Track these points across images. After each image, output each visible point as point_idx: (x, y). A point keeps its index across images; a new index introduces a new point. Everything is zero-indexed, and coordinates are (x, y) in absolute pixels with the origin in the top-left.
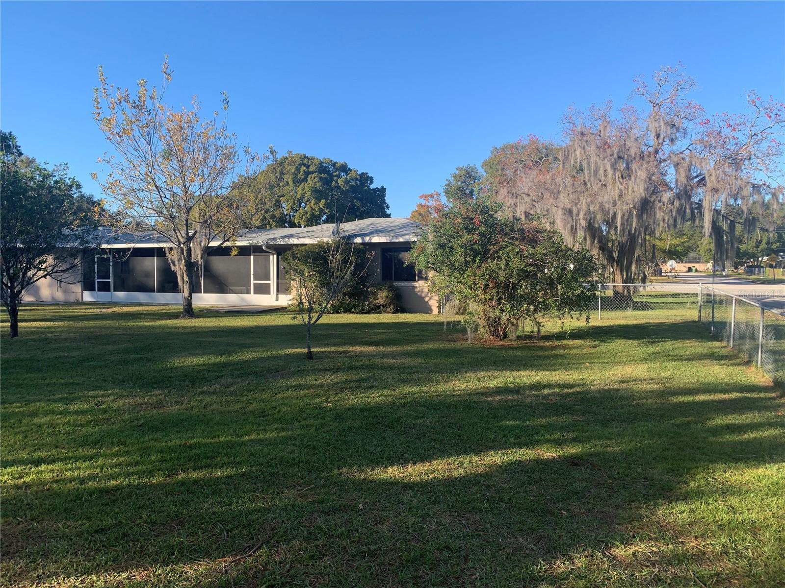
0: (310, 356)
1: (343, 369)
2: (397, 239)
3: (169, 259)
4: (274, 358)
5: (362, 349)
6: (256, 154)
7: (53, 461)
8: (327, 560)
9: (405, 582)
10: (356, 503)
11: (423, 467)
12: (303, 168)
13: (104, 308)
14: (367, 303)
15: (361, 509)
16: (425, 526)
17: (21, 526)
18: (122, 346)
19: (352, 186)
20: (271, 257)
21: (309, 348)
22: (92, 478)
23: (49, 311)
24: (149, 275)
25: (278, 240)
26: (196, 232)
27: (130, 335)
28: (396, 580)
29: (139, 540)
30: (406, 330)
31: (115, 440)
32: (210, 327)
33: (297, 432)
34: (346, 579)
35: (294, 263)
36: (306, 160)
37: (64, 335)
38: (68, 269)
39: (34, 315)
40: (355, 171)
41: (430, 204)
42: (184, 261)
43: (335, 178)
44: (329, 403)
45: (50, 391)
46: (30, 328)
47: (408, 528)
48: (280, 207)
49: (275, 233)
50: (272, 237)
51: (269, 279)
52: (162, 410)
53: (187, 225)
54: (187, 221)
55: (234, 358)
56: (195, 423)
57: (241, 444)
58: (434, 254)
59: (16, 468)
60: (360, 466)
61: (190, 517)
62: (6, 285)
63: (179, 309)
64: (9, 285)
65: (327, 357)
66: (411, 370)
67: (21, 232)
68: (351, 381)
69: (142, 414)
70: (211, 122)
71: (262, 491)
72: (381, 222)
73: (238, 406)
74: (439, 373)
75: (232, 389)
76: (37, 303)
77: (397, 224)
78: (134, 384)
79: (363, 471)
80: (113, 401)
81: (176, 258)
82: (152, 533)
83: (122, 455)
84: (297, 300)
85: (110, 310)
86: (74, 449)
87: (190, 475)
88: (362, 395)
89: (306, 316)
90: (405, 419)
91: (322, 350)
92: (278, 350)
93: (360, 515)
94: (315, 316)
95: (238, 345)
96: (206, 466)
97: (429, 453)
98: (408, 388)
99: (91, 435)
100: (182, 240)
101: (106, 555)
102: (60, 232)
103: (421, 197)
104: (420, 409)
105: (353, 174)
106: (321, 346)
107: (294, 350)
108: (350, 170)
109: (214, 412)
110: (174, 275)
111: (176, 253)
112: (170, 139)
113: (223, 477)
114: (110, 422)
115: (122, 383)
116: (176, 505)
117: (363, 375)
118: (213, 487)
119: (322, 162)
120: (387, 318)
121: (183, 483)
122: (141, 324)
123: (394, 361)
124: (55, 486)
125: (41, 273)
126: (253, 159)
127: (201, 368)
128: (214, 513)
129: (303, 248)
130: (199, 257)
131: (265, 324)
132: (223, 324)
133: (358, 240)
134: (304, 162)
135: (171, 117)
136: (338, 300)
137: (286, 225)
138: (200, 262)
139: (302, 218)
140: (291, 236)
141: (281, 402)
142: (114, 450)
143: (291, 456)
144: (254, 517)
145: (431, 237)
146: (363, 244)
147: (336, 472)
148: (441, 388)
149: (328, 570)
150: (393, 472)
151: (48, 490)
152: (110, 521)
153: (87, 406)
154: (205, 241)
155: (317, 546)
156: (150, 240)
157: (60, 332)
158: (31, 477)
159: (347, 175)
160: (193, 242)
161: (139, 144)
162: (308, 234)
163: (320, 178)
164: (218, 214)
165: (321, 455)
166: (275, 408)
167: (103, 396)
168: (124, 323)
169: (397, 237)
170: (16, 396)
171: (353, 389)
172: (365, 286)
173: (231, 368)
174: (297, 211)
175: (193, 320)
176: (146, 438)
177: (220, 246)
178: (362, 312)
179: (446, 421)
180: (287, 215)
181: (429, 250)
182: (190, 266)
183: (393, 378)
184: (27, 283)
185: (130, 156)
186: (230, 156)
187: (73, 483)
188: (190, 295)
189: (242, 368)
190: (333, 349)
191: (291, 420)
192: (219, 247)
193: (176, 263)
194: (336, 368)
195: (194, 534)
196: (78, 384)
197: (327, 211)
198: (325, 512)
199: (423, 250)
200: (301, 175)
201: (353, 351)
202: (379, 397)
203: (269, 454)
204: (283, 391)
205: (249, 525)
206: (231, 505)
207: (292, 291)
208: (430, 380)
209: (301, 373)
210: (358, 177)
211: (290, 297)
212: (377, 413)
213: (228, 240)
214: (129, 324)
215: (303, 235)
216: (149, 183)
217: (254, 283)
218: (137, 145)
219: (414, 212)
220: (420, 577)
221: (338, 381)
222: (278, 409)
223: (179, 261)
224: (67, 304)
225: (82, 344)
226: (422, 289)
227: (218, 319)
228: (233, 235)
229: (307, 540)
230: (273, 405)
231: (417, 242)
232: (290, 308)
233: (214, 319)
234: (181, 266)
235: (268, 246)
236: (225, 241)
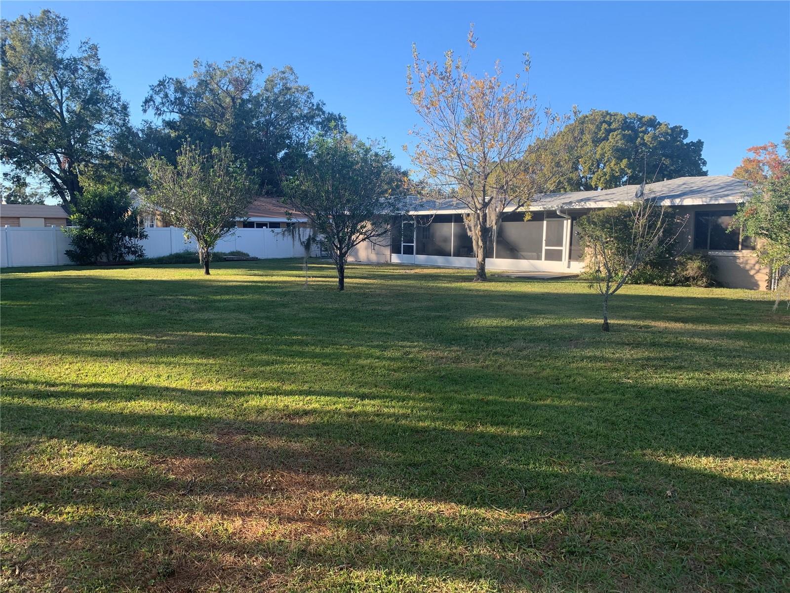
0: (606, 327)
1: (645, 345)
2: (716, 200)
3: (466, 225)
4: (567, 326)
5: (667, 325)
6: (556, 115)
7: (374, 397)
8: (631, 541)
9: (726, 586)
10: (663, 488)
11: (748, 464)
12: (605, 126)
13: (408, 269)
14: (673, 274)
15: (670, 496)
16: (751, 531)
17: (352, 448)
18: (425, 304)
19: (661, 142)
20: (565, 222)
21: (606, 319)
22: (406, 416)
23: (365, 270)
24: (446, 240)
25: (573, 204)
26: (492, 198)
27: (430, 294)
28: (715, 582)
29: (445, 480)
30: (722, 307)
31: (422, 387)
32: (501, 292)
33: (594, 404)
34: (654, 566)
35: (590, 228)
36: (608, 116)
37: (378, 292)
38: (382, 234)
39: (354, 273)
40: (666, 125)
41: (760, 159)
42: (479, 226)
43: (641, 135)
44: (629, 379)
45: (369, 339)
46: (352, 283)
47: (728, 527)
48: (577, 169)
49: (570, 197)
50: (568, 201)
51: (561, 245)
52: (460, 366)
53: (484, 191)
54: (484, 187)
55: (526, 323)
56: (491, 381)
57: (536, 408)
58: (769, 217)
59: (347, 400)
60: (667, 450)
61: (490, 468)
62: (336, 246)
63: (472, 273)
64: (339, 246)
65: (626, 330)
66: (730, 353)
67: (348, 201)
68: (655, 359)
69: (443, 366)
70: (512, 86)
71: (559, 457)
72: (695, 182)
73: (532, 371)
74: (769, 360)
75: (525, 353)
76: (356, 262)
77: (717, 183)
78: (435, 339)
79: (671, 456)
80: (419, 352)
81: (472, 224)
82: (457, 476)
83: (427, 401)
84: (591, 268)
85: (413, 272)
86: (390, 390)
87: (488, 429)
88: (668, 375)
89: (604, 286)
90: (723, 407)
91: (619, 322)
92: (572, 318)
93: (668, 502)
94: (613, 286)
95: (529, 310)
96: (504, 424)
97: (755, 450)
98: (726, 373)
99: (402, 380)
100: (479, 206)
101: (419, 488)
102: (377, 200)
103: (750, 150)
104: (743, 399)
105: (663, 128)
106: (618, 318)
107: (589, 320)
108: (659, 124)
109: (509, 373)
110: (470, 240)
111: (472, 219)
112: (472, 107)
113: (519, 436)
114: (416, 371)
115: (424, 337)
116: (476, 455)
117: (669, 353)
118: (510, 445)
119: (626, 118)
120: (697, 292)
121: (482, 435)
122: (439, 285)
123: (707, 341)
124: (376, 418)
125: (361, 237)
126: (553, 120)
127: (495, 330)
128: (512, 470)
129: (601, 212)
130: (494, 223)
131: (556, 291)
132: (514, 289)
133: (667, 203)
134: (606, 119)
135: (474, 85)
136: (638, 270)
137: (582, 188)
138: (495, 227)
139: (600, 180)
140: (588, 199)
141: (576, 372)
142: (421, 395)
143: (588, 427)
144: (552, 481)
145: (767, 197)
146: (673, 207)
147: (639, 452)
148: (772, 377)
149: (632, 551)
150: (707, 463)
151: (371, 421)
152: (421, 459)
153: (398, 354)
154: (501, 206)
155: (619, 524)
156: (449, 206)
157: (376, 288)
158: (358, 409)
159: (655, 130)
160: (489, 208)
161: (444, 114)
162: (608, 197)
163: (624, 135)
164: (514, 179)
165: (621, 431)
166: (570, 376)
167: (410, 347)
168: (424, 283)
169: (716, 198)
170: (344, 340)
171: (656, 368)
172: (671, 255)
173: (523, 332)
174: (594, 173)
175: (485, 284)
176: (448, 389)
177: (514, 211)
178: (666, 284)
179: (779, 417)
180: (583, 177)
181: (762, 213)
182: (485, 232)
183: (707, 361)
184: (351, 245)
185: (435, 126)
186: (529, 119)
187: (390, 419)
188: (484, 260)
189: (534, 333)
190: (632, 322)
191: (587, 391)
192: (514, 213)
193: (473, 229)
194: (636, 342)
195: (494, 485)
196: (390, 334)
197: (629, 171)
198: (628, 491)
199: (754, 213)
200: (601, 134)
201: (655, 327)
202: (689, 379)
203: (564, 422)
204: (577, 361)
205: (547, 488)
206: (528, 464)
207: (585, 258)
208: (757, 367)
209: (596, 344)
210: (669, 131)
211: (582, 264)
212: (687, 397)
213: (522, 205)
214: (429, 284)
215: (602, 198)
216: (451, 151)
217: (546, 250)
218: (442, 115)
219: (738, 168)
220: (746, 586)
221: (639, 357)
222: (573, 378)
223: (475, 226)
224: (379, 264)
225: (392, 300)
226: (747, 261)
227: (509, 283)
228: (528, 199)
229: (608, 514)
230: (568, 373)
231: (747, 204)
232: (582, 276)
233: (505, 284)
234: (477, 232)
235: (563, 211)
236: (519, 206)
